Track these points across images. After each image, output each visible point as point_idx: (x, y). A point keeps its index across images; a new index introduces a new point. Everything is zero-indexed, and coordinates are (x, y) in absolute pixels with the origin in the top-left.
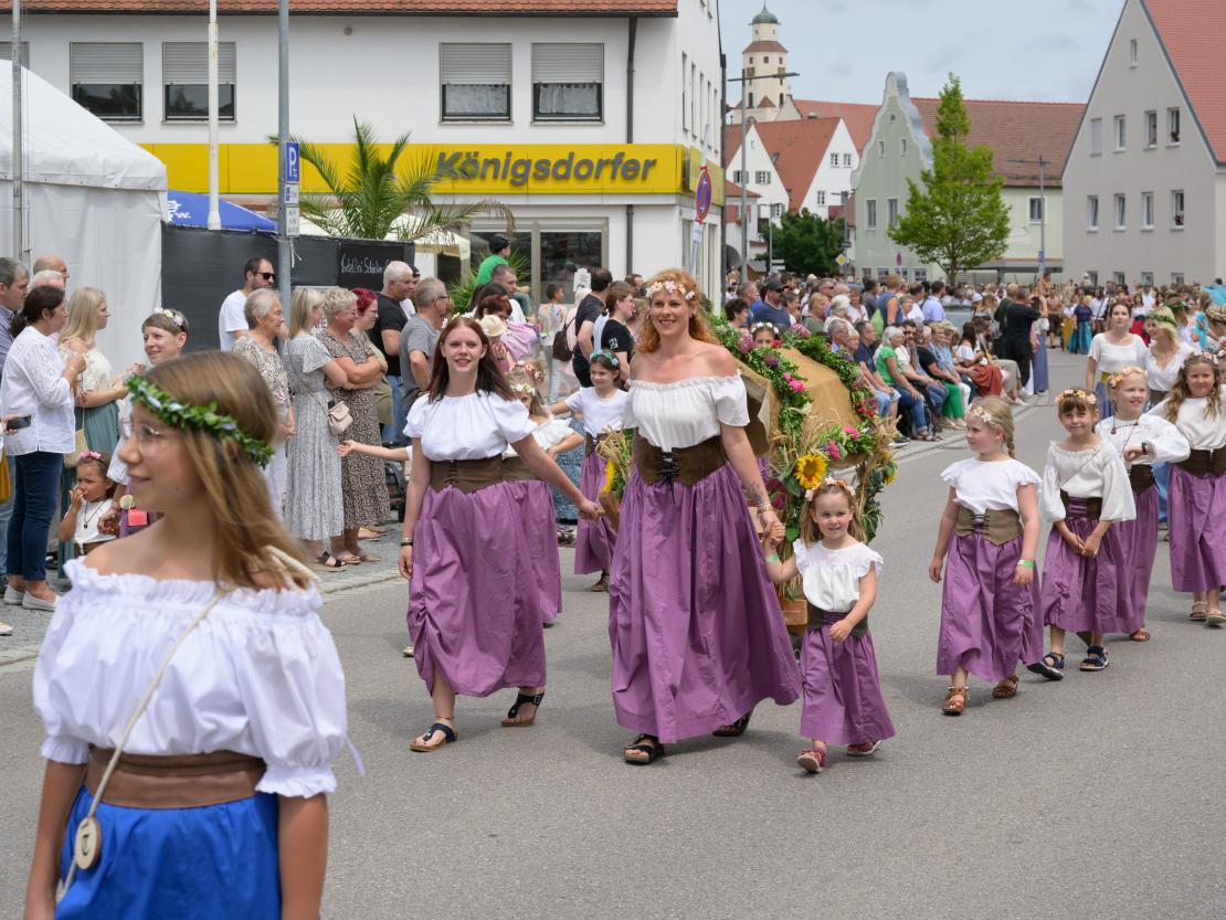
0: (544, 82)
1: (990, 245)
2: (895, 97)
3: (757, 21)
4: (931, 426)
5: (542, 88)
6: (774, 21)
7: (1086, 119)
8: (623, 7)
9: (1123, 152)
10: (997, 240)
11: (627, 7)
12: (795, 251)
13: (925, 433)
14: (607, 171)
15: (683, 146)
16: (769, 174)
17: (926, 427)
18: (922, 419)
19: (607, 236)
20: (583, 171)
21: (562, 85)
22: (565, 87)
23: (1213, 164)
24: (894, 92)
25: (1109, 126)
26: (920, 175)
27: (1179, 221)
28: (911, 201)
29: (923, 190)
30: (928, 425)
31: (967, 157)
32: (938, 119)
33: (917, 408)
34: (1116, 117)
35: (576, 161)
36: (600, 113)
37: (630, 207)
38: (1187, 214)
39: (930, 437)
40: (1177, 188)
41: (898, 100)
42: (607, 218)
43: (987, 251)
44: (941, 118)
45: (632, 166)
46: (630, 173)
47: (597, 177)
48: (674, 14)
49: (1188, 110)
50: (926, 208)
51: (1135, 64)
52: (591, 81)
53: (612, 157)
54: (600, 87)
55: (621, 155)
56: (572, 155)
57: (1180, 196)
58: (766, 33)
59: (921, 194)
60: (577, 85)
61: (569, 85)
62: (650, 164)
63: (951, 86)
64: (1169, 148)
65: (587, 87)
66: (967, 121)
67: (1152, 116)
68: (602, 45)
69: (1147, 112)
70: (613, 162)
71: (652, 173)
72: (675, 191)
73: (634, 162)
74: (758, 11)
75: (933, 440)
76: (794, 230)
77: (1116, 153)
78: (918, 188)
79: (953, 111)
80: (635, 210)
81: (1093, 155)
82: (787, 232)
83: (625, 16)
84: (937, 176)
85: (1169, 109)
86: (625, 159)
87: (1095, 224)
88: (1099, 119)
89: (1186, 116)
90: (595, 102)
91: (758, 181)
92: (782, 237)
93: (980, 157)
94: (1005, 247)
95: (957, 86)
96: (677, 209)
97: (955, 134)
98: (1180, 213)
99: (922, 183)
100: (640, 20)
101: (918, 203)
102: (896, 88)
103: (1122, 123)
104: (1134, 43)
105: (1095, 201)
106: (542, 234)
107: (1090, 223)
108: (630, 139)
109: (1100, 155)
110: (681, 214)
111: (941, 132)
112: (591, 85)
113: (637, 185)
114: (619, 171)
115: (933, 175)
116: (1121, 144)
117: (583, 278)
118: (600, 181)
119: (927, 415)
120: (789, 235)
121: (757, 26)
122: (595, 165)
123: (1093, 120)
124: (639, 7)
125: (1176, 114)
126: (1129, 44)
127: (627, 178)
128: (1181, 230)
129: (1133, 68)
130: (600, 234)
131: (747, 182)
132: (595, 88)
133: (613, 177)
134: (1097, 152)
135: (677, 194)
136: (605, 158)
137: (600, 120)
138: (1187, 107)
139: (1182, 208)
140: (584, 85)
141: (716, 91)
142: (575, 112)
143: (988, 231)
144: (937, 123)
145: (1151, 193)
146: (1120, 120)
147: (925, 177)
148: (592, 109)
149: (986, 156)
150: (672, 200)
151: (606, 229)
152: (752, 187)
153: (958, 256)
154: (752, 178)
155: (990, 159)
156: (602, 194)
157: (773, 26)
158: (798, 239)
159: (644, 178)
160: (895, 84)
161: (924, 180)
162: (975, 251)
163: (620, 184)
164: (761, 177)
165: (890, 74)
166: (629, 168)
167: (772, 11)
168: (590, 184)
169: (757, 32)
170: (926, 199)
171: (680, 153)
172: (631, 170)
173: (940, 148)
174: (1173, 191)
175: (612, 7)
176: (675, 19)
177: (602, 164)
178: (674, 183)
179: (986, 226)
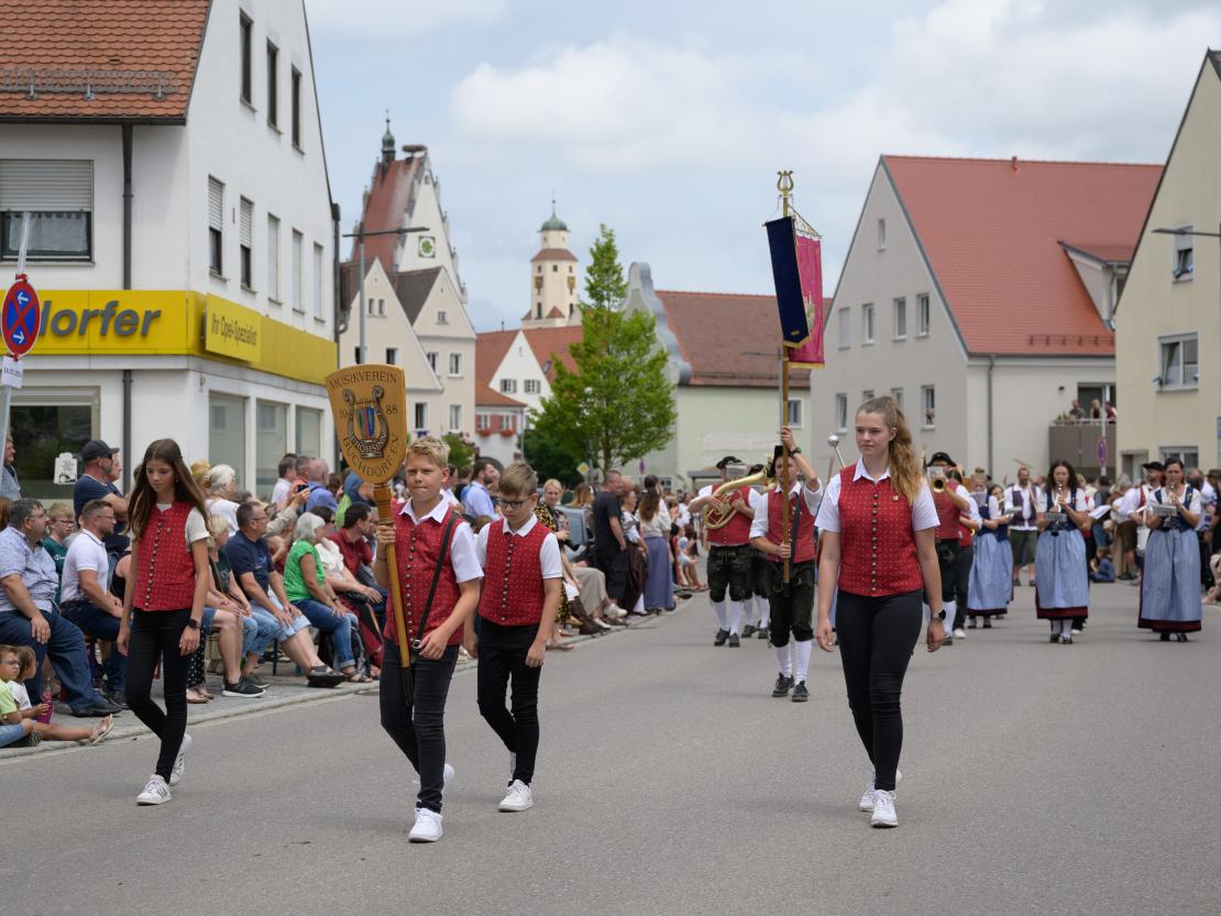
0: (13, 209)
1: (652, 433)
2: (638, 290)
3: (546, 228)
4: (362, 659)
5: (13, 217)
6: (563, 228)
7: (833, 309)
8: (112, 112)
9: (871, 345)
10: (659, 426)
11: (119, 112)
12: (550, 462)
13: (352, 670)
14: (95, 327)
15: (196, 294)
16: (539, 383)
17: (352, 662)
18: (347, 649)
19: (99, 411)
20: (63, 326)
21: (40, 214)
22: (44, 218)
23: (965, 357)
24: (637, 284)
25: (857, 314)
26: (569, 349)
27: (930, 417)
28: (558, 381)
29: (573, 367)
30: (356, 658)
31: (623, 325)
32: (588, 281)
33: (339, 632)
34: (865, 306)
35: (53, 312)
36: (89, 251)
37: (127, 373)
38: (938, 410)
39: (357, 677)
40: (927, 382)
41: (641, 290)
42: (98, 388)
43: (649, 441)
44: (592, 281)
45: (128, 318)
46: (126, 328)
47: (82, 333)
48: (180, 120)
49: (937, 295)
50: (571, 388)
51: (883, 247)
52: (78, 209)
53: (102, 307)
54: (89, 215)
55: (113, 305)
56: (48, 304)
57: (930, 392)
58: (556, 240)
59: (568, 372)
60: (59, 214)
61: (49, 214)
62: (153, 316)
63: (603, 241)
64: (919, 338)
65: (74, 216)
66: (623, 283)
67: (901, 304)
68: (90, 162)
69: (896, 300)
70: (103, 314)
71: (154, 328)
72: (185, 352)
73: (131, 313)
74: (547, 218)
75: (361, 681)
76: (547, 438)
77: (864, 346)
78: (564, 364)
79: (607, 271)
80: (134, 377)
81: (841, 349)
82: (541, 441)
83: (116, 124)
84: (586, 350)
85: (918, 296)
86: (120, 310)
87: (844, 425)
88: (847, 309)
89: (935, 300)
90: (83, 237)
91: (527, 390)
92: (537, 447)
93: (637, 326)
94: (669, 436)
95: (611, 241)
96: (192, 378)
97: (608, 299)
98: (931, 410)
99: (572, 360)
100: (135, 128)
101: (566, 381)
102: (639, 280)
103: (870, 311)
104: (882, 222)
105: (843, 399)
106: (12, 408)
107: (839, 425)
108: (127, 284)
109: (848, 348)
110: (201, 384)
111: (593, 296)
112: (79, 214)
113: (135, 344)
114: (111, 325)
115: (583, 348)
116: (870, 336)
117: (67, 466)
118: (86, 336)
119: (355, 644)
120: (543, 445)
121: (545, 233)
122: (79, 315)
123: (841, 310)
124: (134, 112)
125: (924, 300)
126: (877, 223)
127: (122, 335)
128: (933, 430)
129: (881, 251)
130: (87, 410)
131: (515, 391)
132: (84, 219)
133: (104, 333)
134: (845, 345)
135: (188, 355)
136: (92, 309)
137: (90, 260)
138: (935, 291)
139: (933, 406)
140: (69, 214)
141: (318, 247)
142: (57, 249)
143: (649, 417)
144: (587, 285)
145: (901, 389)
146: (868, 309)
147: (575, 352)
148: (81, 247)
149: (647, 325)
150: (181, 364)
151: (97, 402)
152: (520, 396)
153: (614, 446)
154: (521, 387)
155: (651, 329)
156: (90, 355)
157: (563, 233)
158: (552, 449)
159: (144, 334)
160: (638, 276)
161: (574, 355)
162: (635, 439)
163: (112, 343)
164: (530, 386)
165: (633, 265)
166: (123, 321)
167: (561, 218)
168: (73, 343)
169: (545, 239)
170: (576, 378)
171: (191, 303)
172: (127, 324)
173: (592, 316)
174: (923, 387)
175: (98, 111)
176: (181, 127)
177: (89, 316)
178: (185, 340)
179: (649, 410)
